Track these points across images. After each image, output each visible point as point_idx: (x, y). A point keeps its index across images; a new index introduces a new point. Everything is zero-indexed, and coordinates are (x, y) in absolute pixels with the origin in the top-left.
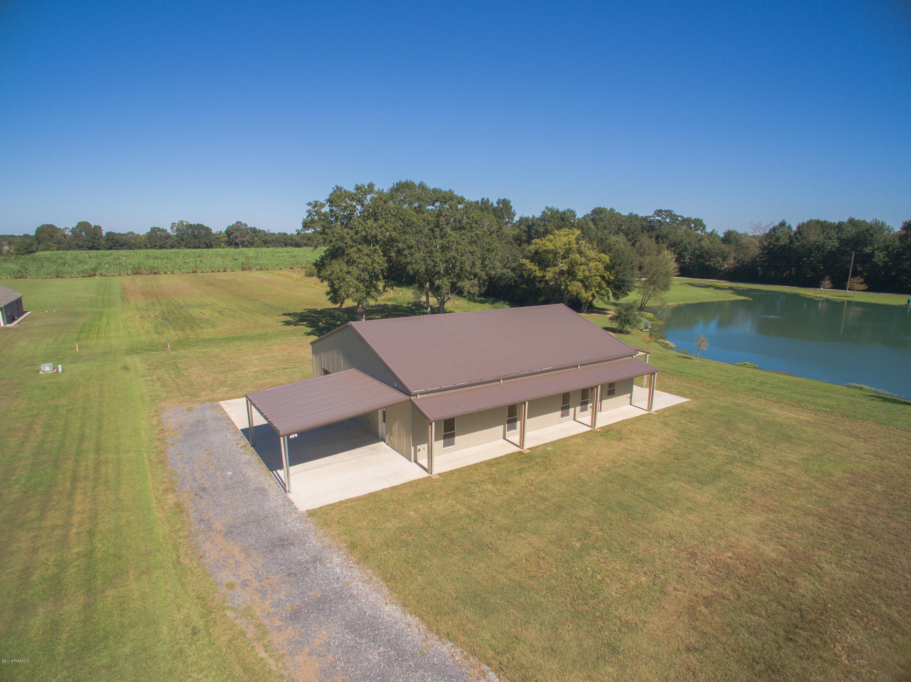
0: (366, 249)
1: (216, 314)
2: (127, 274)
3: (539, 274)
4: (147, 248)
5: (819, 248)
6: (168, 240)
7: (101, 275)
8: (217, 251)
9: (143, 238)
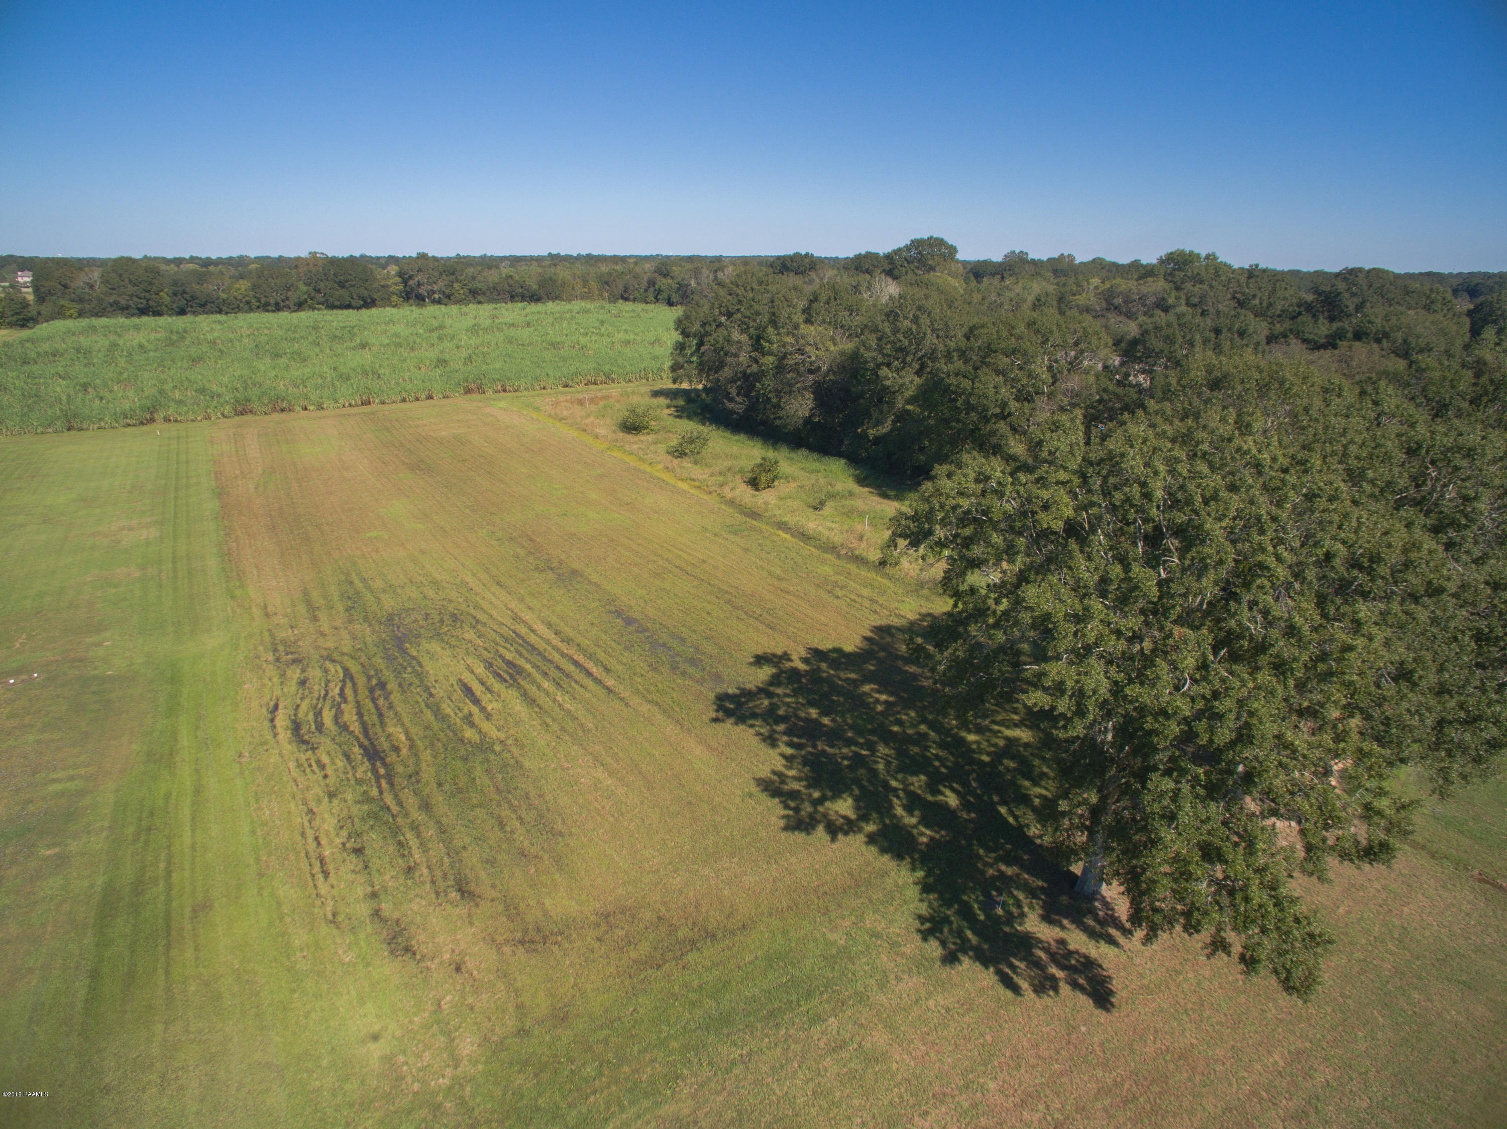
2: (223, 414)
4: (251, 310)
7: (167, 420)
8: (391, 322)
9: (243, 288)
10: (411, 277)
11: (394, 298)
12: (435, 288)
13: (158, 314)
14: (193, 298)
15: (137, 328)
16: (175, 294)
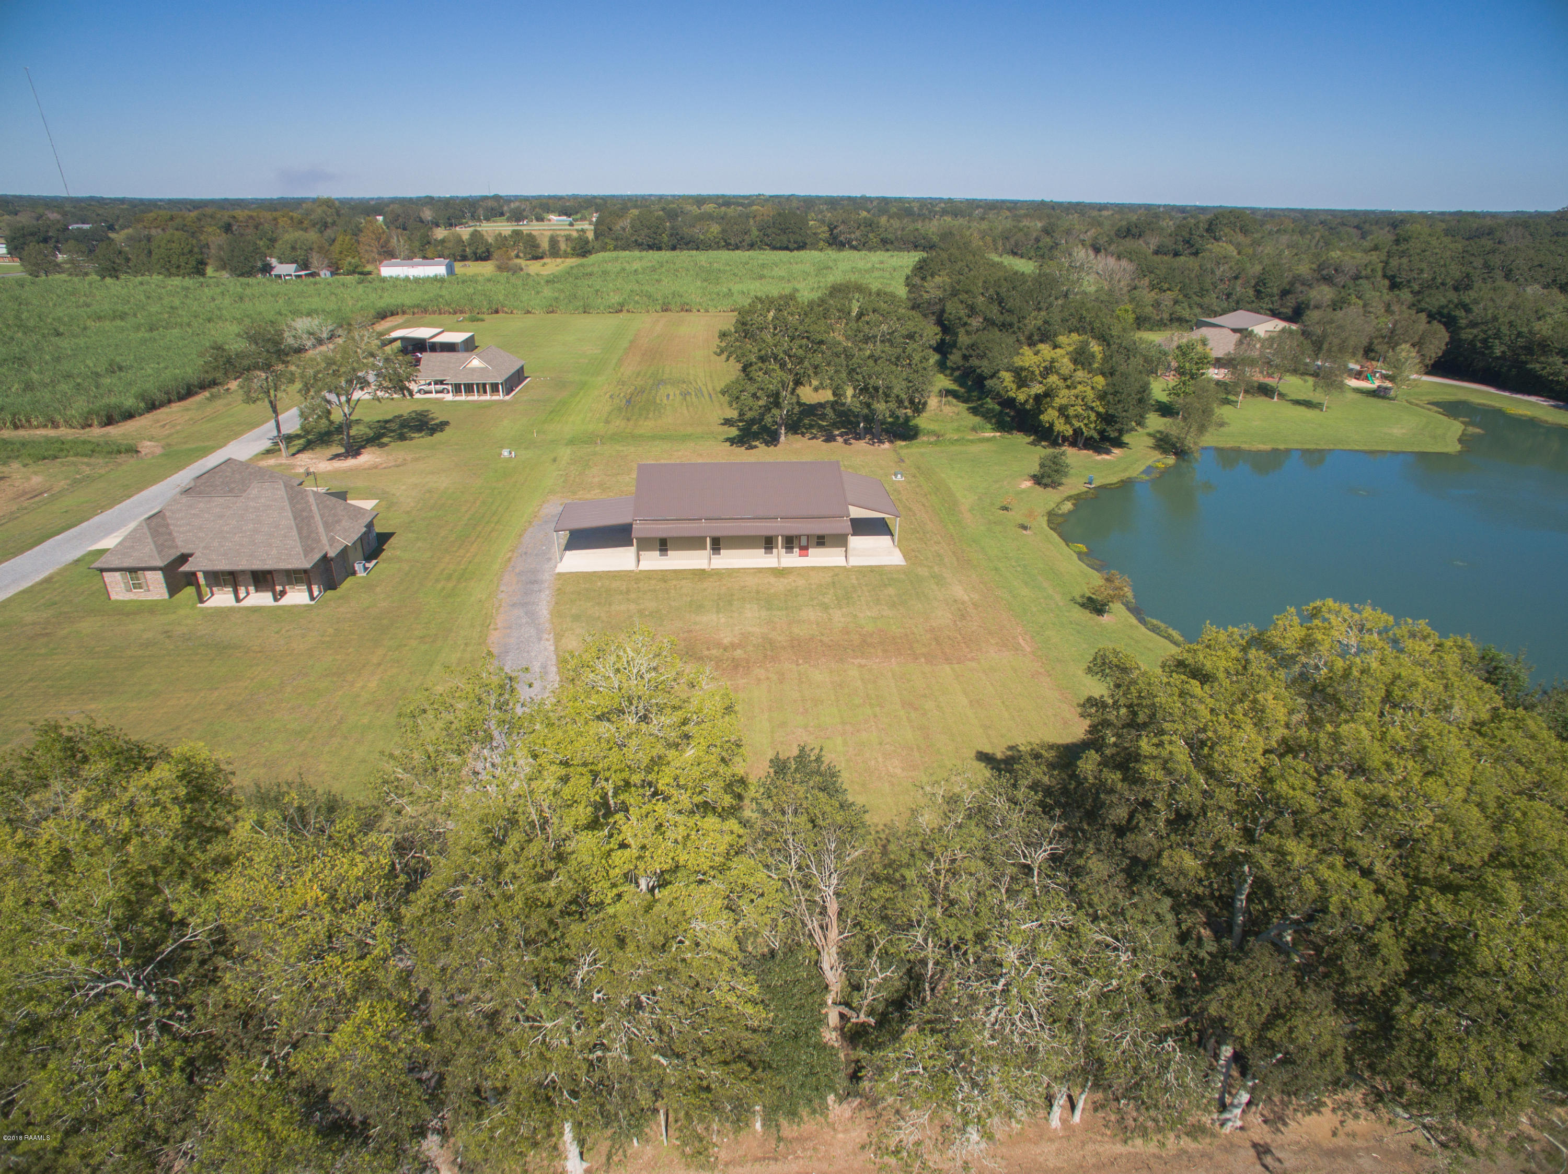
2: (654, 310)
3: (1016, 394)
4: (718, 248)
7: (628, 311)
9: (716, 232)
10: (835, 227)
11: (821, 244)
12: (853, 236)
13: (660, 249)
14: (682, 238)
15: (641, 259)
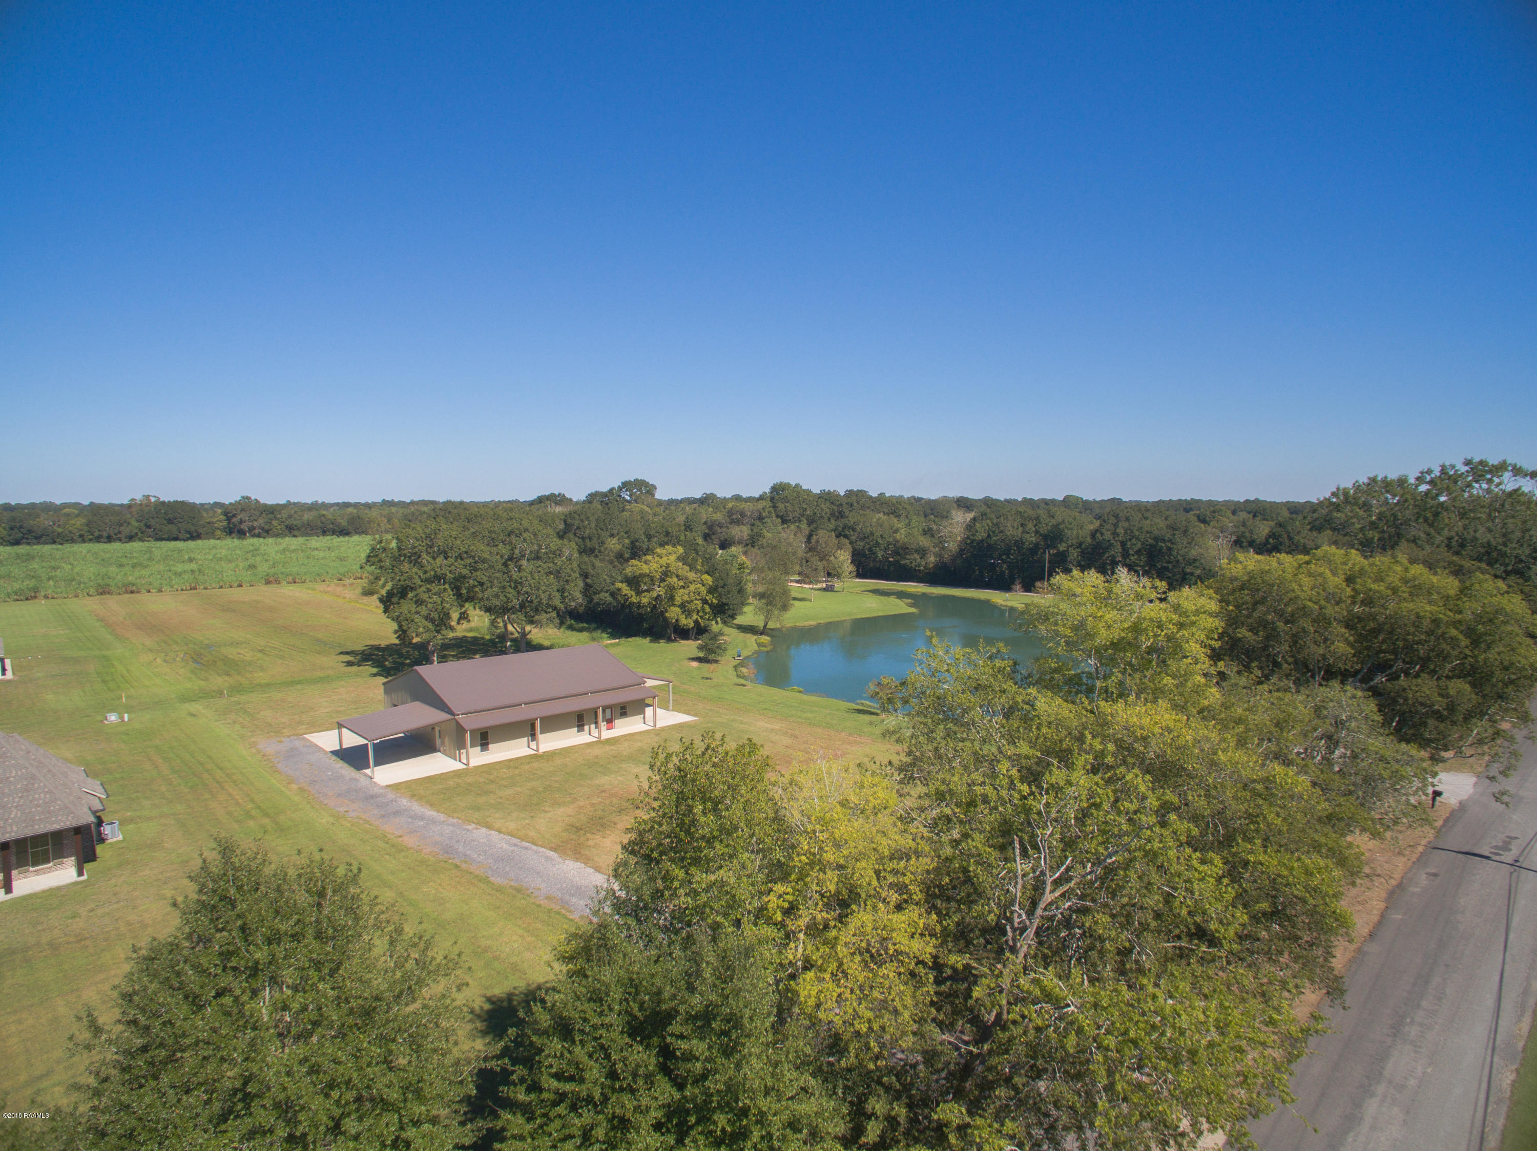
0: (435, 588)
1: (260, 655)
2: (88, 594)
3: (634, 599)
4: (84, 541)
5: (1019, 543)
6: (122, 529)
8: (214, 547)
9: (79, 523)
10: (234, 516)
11: (218, 533)
12: (256, 524)
14: (30, 532)
16: (12, 529)
